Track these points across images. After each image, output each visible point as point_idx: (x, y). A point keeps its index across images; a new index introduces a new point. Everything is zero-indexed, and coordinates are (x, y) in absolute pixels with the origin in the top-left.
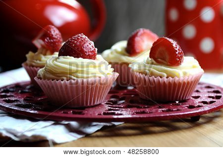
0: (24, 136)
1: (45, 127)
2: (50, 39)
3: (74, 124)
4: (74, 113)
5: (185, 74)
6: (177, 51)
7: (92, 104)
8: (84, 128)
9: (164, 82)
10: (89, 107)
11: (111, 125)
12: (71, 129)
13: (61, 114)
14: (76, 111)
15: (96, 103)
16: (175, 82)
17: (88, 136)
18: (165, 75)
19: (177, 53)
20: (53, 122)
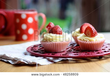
0: (30, 62)
1: (39, 59)
2: (50, 27)
3: (51, 58)
4: (52, 54)
5: (96, 40)
6: (93, 31)
7: (60, 51)
8: (55, 60)
9: (88, 43)
10: (58, 52)
11: (66, 59)
12: (49, 60)
13: (47, 54)
14: (53, 54)
15: (61, 51)
16: (92, 44)
17: (55, 63)
18: (88, 40)
19: (93, 32)
20: (43, 58)
